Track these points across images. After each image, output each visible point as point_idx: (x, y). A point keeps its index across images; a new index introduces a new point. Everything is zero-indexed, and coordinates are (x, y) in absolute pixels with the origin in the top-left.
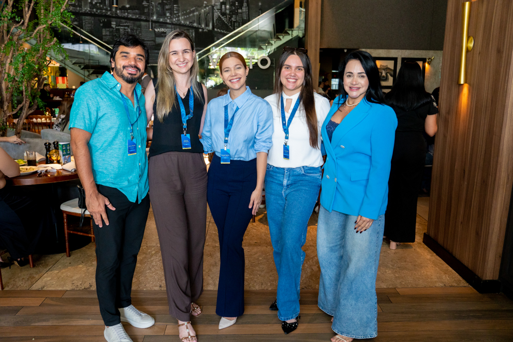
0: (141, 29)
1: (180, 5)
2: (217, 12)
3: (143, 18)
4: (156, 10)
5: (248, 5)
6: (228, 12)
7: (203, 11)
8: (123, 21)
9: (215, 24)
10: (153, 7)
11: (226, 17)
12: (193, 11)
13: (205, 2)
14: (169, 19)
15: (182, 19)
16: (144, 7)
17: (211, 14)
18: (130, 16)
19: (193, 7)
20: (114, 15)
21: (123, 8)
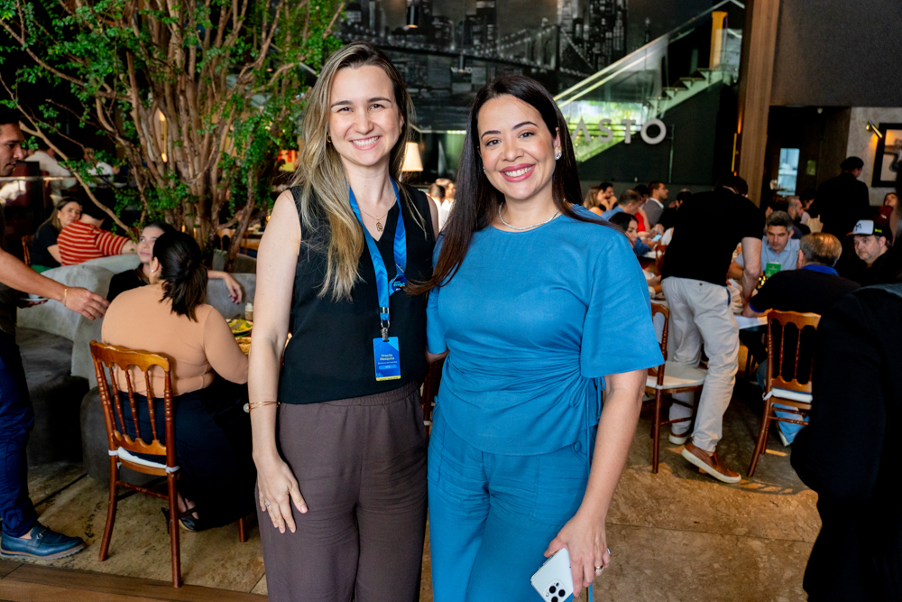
0: (426, 69)
1: (498, 25)
2: (565, 38)
3: (432, 48)
4: (457, 35)
5: (625, 25)
6: (586, 37)
7: (540, 35)
8: (397, 54)
9: (562, 60)
10: (450, 28)
11: (583, 47)
12: (522, 36)
13: (545, 20)
14: (479, 50)
15: (501, 51)
16: (435, 30)
17: (554, 41)
18: (410, 45)
19: (522, 29)
20: (382, 44)
21: (399, 33)
